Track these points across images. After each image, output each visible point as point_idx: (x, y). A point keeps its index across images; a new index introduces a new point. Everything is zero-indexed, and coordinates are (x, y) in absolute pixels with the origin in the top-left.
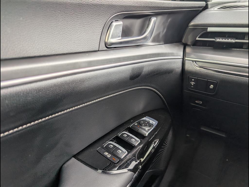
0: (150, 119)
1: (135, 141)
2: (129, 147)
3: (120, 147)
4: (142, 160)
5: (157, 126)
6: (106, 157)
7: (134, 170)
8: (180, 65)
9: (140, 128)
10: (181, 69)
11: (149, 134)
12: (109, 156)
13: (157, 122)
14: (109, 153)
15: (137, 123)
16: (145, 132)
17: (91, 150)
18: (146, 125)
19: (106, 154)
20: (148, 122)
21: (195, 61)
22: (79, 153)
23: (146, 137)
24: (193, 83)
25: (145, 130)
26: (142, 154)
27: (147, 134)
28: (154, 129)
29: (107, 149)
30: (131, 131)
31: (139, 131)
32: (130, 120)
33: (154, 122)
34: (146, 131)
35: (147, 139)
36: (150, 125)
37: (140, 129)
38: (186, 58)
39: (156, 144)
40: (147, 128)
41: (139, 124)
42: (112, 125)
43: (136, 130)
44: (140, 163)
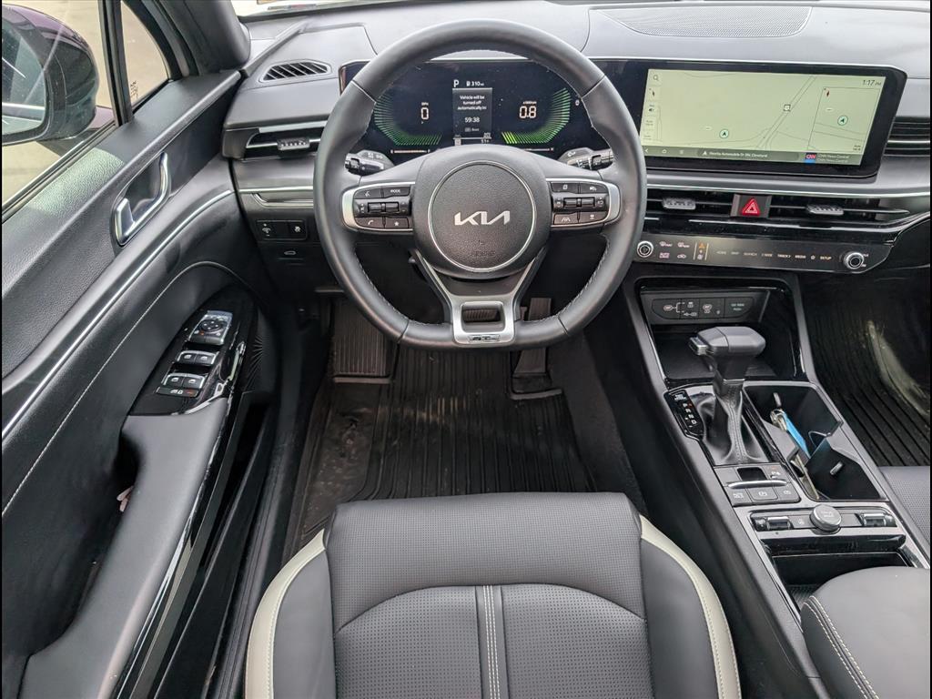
0: (217, 314)
1: (209, 358)
2: (203, 369)
3: (190, 375)
4: (231, 378)
5: (233, 322)
6: (177, 396)
7: (225, 395)
8: (234, 205)
9: (208, 335)
10: (238, 211)
11: (225, 339)
12: (181, 392)
13: (231, 314)
14: (179, 388)
15: (198, 329)
16: (217, 339)
17: (147, 395)
18: (214, 328)
19: (175, 391)
20: (217, 321)
21: (258, 193)
22: (132, 409)
23: (222, 345)
24: (267, 230)
25: (215, 335)
26: (226, 371)
27: (222, 340)
28: (230, 327)
29: (171, 385)
30: (194, 345)
31: (207, 341)
32: (182, 329)
33: (225, 317)
34: (219, 336)
35: (224, 347)
36: (222, 325)
37: (208, 338)
38: (241, 191)
39: (242, 349)
40: (218, 333)
41: (202, 329)
42: (157, 348)
43: (202, 341)
44: (230, 383)
